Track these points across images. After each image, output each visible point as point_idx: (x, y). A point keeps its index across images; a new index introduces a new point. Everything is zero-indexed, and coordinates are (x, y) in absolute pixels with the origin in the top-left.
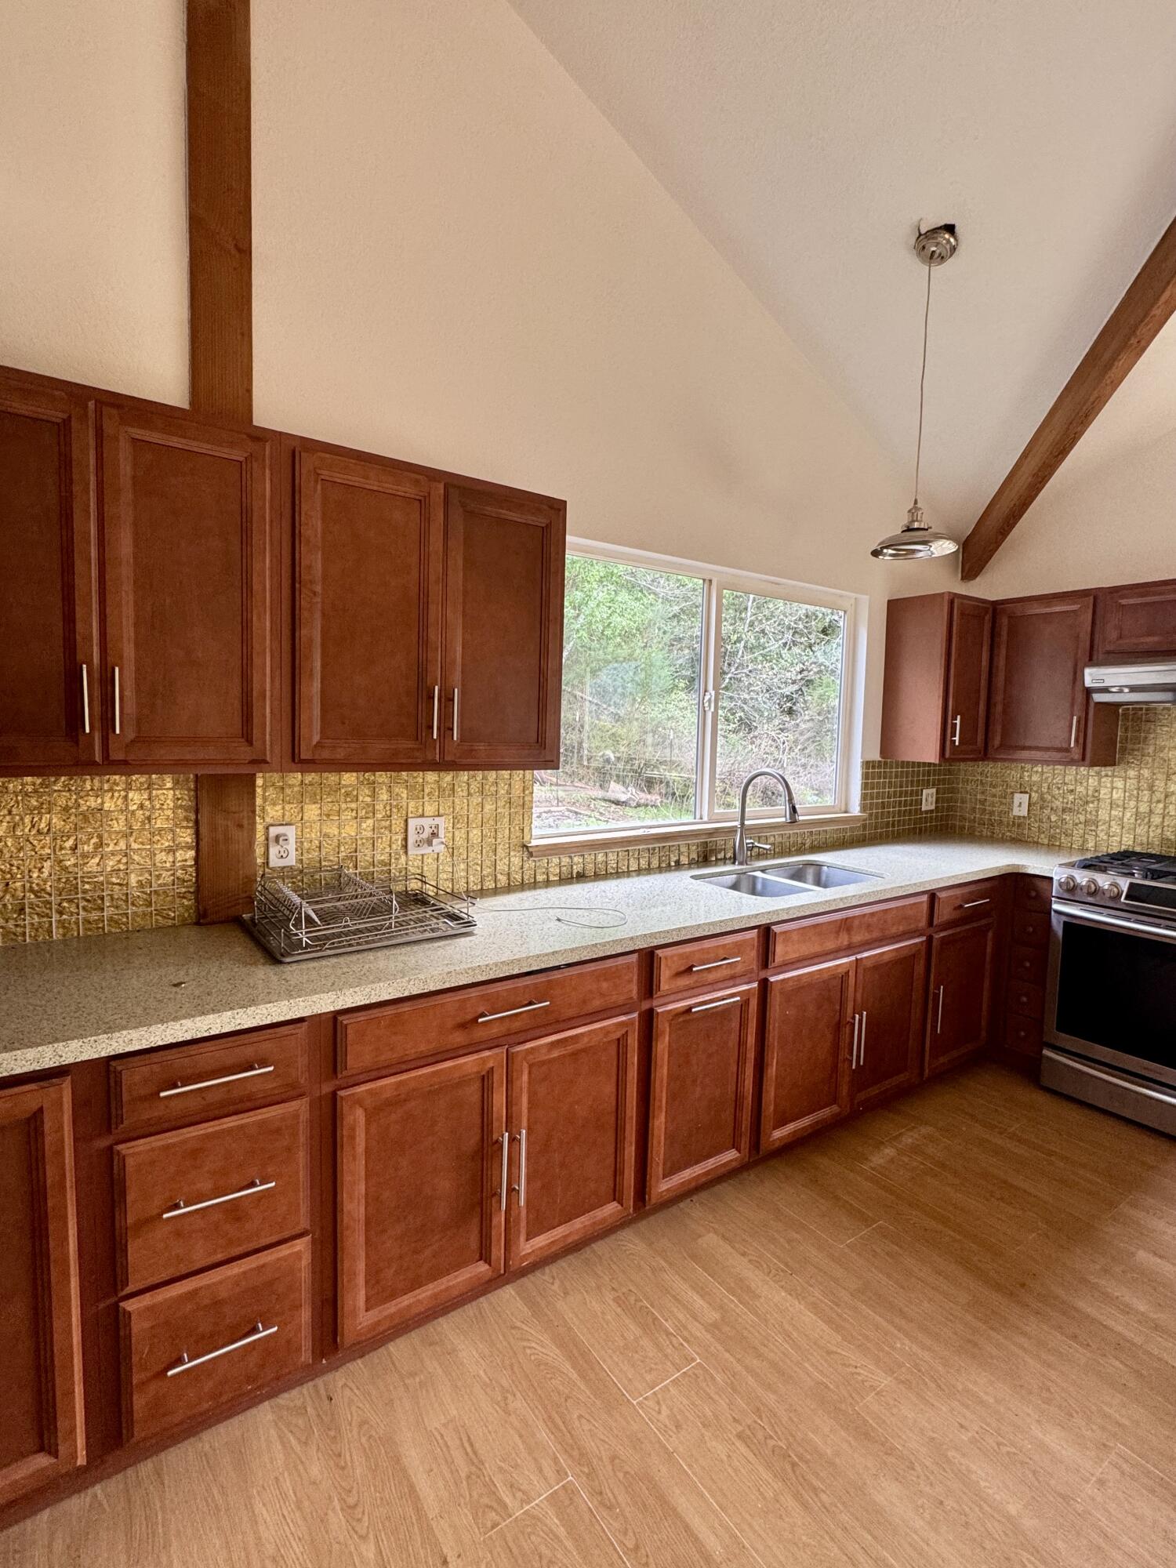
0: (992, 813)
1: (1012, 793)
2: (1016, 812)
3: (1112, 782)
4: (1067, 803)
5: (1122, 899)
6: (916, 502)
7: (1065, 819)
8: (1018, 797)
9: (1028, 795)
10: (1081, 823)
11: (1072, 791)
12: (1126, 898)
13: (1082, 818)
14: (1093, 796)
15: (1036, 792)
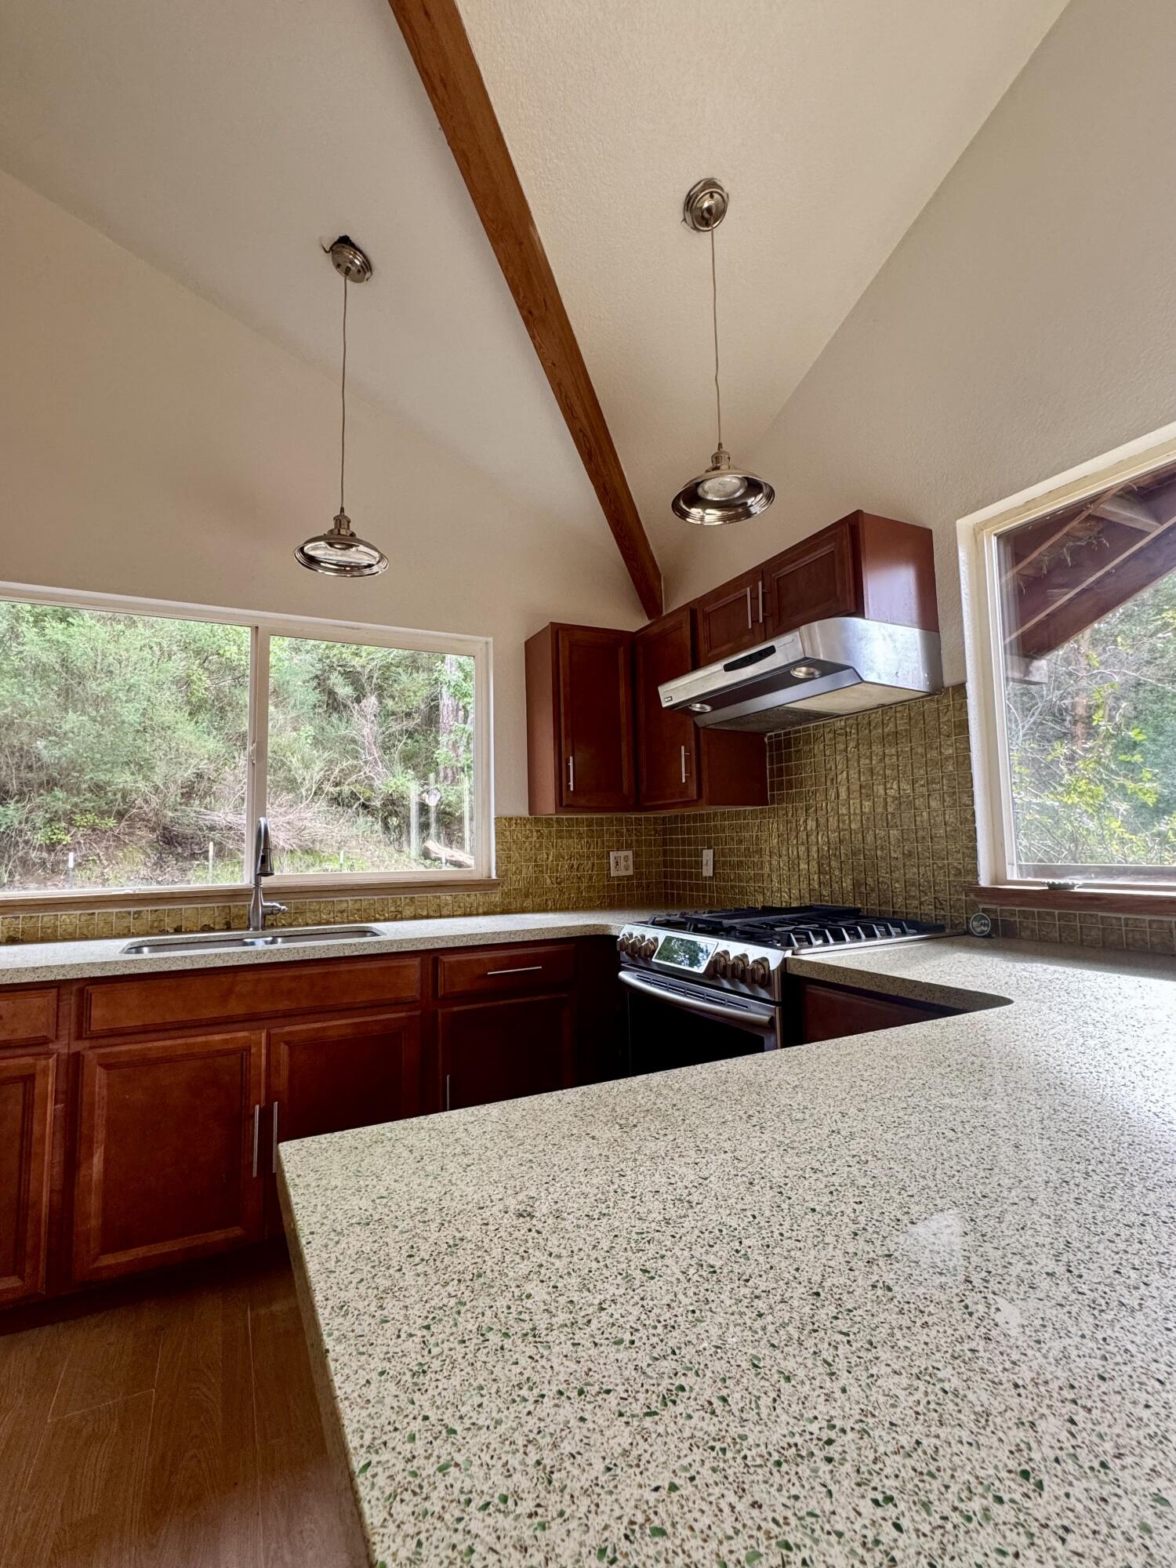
1: (700, 850)
2: (704, 872)
4: (740, 856)
5: (654, 957)
6: (342, 510)
7: (740, 876)
8: (705, 854)
9: (712, 851)
10: (751, 879)
11: (742, 841)
12: (657, 957)
13: (751, 873)
14: (757, 845)
15: (718, 845)
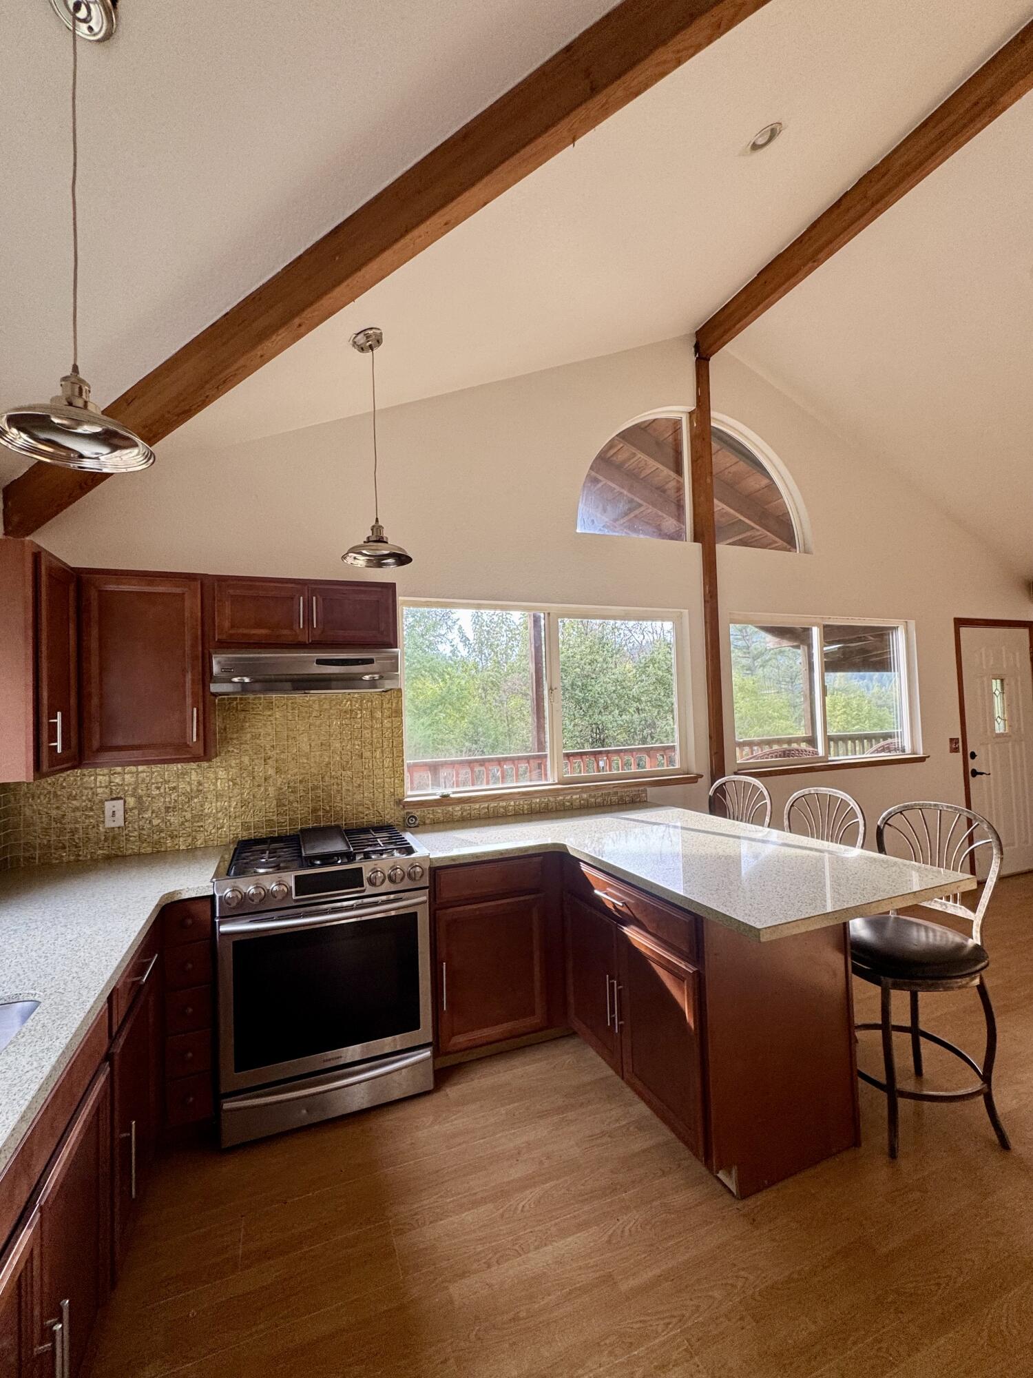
0: (74, 832)
1: (102, 802)
2: (109, 824)
3: (216, 773)
4: (170, 802)
5: (294, 897)
6: (75, 368)
7: (169, 821)
8: (108, 805)
9: (122, 801)
10: (187, 821)
11: (174, 788)
12: (296, 895)
13: (188, 816)
14: (198, 791)
15: (133, 795)
